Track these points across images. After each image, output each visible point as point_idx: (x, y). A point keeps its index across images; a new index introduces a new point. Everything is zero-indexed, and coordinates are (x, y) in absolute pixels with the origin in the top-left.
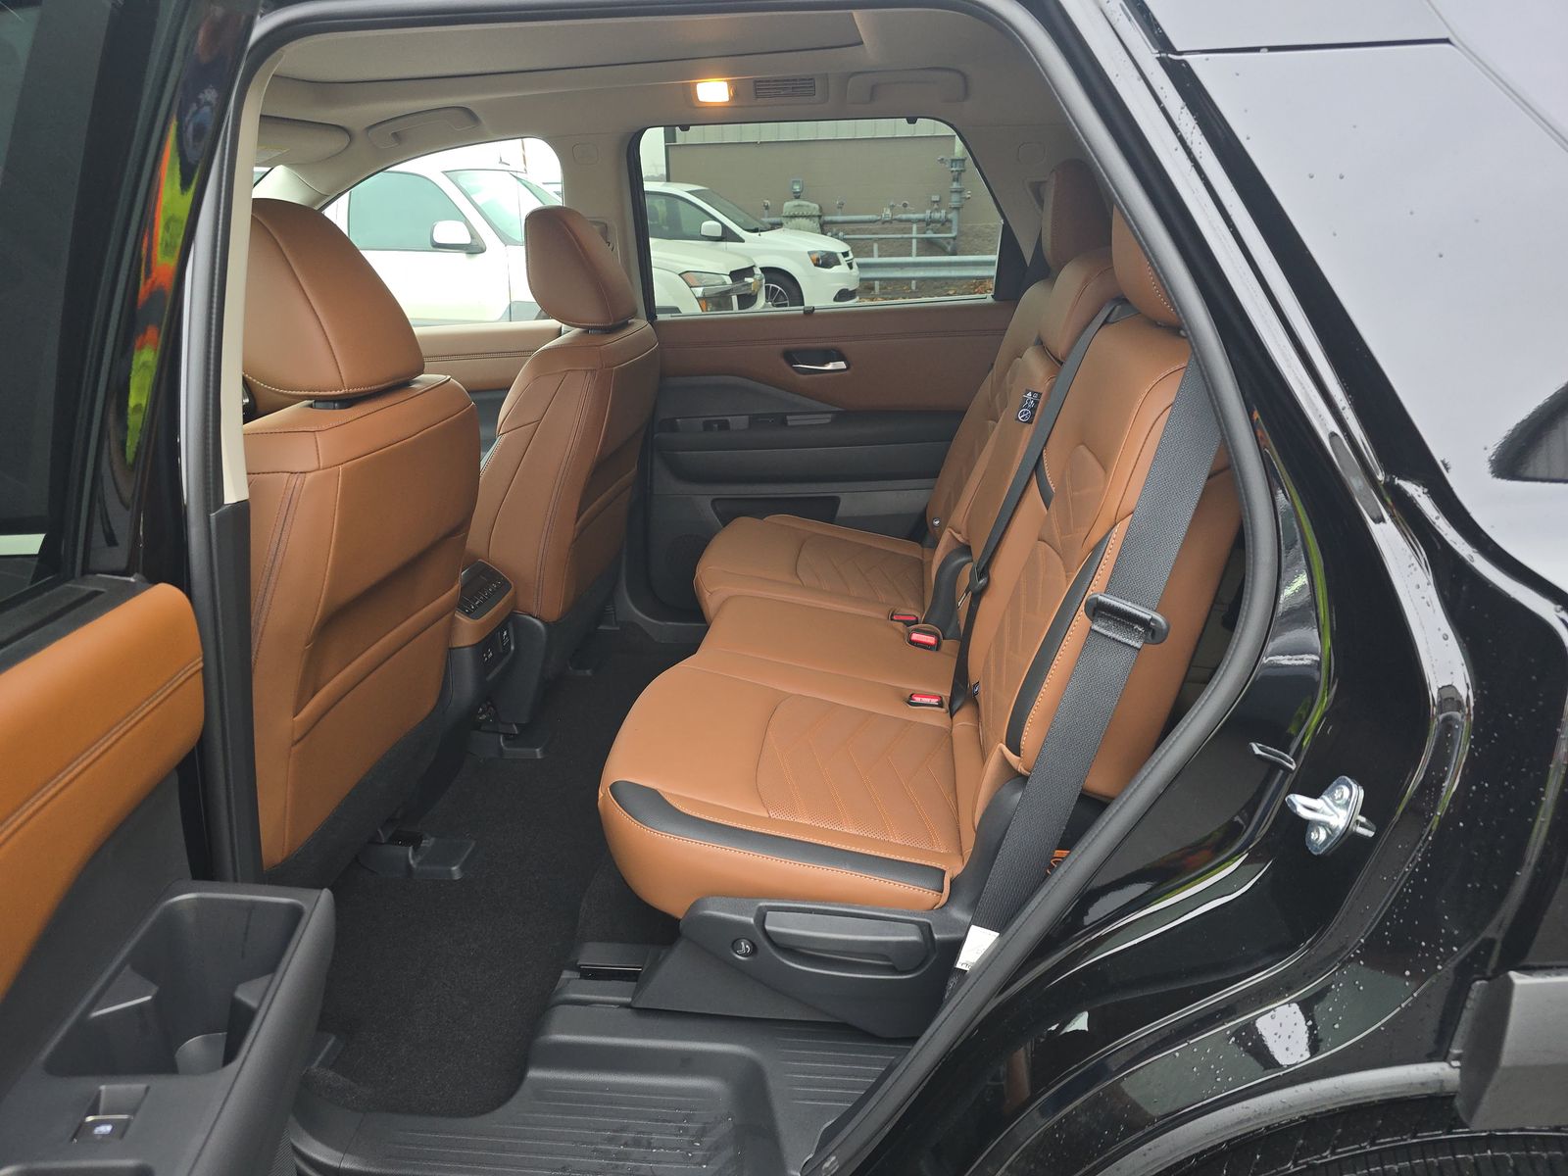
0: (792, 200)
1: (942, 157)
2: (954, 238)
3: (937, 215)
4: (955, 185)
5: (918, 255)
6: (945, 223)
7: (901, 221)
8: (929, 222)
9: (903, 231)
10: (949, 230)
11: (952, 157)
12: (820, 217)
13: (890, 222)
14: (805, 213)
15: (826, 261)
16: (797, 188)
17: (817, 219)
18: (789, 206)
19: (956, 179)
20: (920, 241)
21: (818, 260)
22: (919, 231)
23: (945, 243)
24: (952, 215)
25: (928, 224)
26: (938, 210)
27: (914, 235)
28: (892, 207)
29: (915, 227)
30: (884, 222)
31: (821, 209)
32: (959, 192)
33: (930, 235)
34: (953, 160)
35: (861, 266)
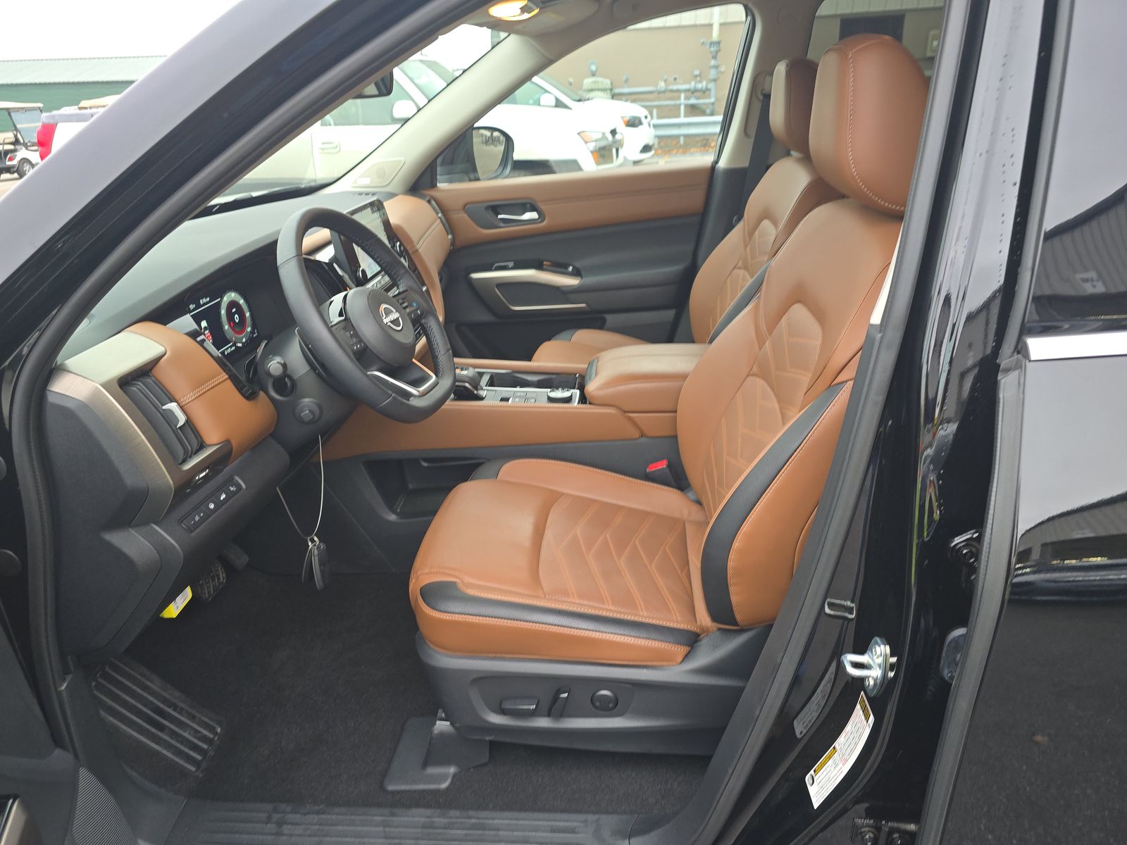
0: (589, 77)
1: (702, 41)
2: (713, 104)
3: (699, 86)
4: (713, 62)
5: (686, 116)
6: (705, 92)
7: (672, 91)
8: (694, 92)
9: (672, 99)
10: (709, 97)
11: (710, 40)
12: (611, 90)
13: (664, 92)
14: (600, 87)
15: (633, 123)
16: (593, 68)
17: (609, 92)
18: (588, 82)
19: (715, 57)
20: (686, 106)
21: (628, 121)
22: (687, 98)
23: (704, 107)
24: (711, 86)
25: (693, 93)
26: (700, 81)
27: (682, 100)
28: (665, 81)
29: (683, 96)
30: (659, 93)
31: (612, 84)
32: (716, 67)
33: (693, 101)
34: (711, 43)
35: (655, 126)
